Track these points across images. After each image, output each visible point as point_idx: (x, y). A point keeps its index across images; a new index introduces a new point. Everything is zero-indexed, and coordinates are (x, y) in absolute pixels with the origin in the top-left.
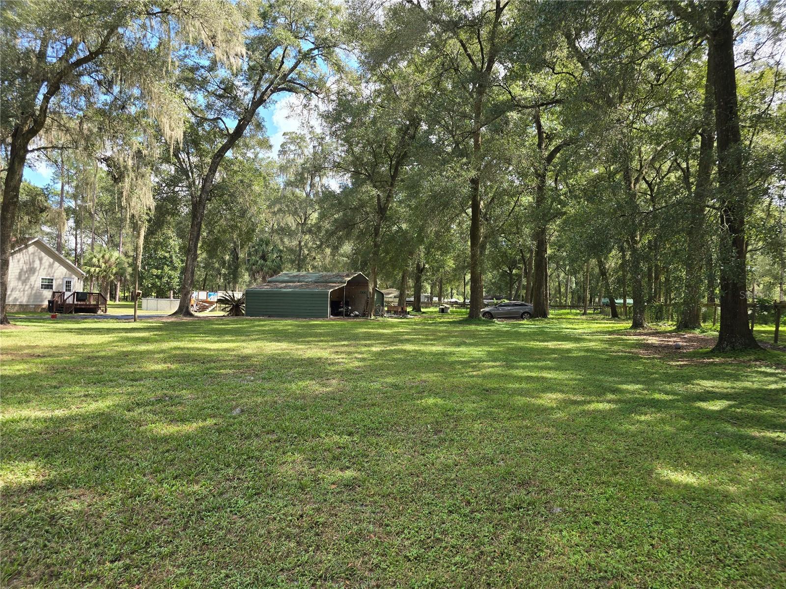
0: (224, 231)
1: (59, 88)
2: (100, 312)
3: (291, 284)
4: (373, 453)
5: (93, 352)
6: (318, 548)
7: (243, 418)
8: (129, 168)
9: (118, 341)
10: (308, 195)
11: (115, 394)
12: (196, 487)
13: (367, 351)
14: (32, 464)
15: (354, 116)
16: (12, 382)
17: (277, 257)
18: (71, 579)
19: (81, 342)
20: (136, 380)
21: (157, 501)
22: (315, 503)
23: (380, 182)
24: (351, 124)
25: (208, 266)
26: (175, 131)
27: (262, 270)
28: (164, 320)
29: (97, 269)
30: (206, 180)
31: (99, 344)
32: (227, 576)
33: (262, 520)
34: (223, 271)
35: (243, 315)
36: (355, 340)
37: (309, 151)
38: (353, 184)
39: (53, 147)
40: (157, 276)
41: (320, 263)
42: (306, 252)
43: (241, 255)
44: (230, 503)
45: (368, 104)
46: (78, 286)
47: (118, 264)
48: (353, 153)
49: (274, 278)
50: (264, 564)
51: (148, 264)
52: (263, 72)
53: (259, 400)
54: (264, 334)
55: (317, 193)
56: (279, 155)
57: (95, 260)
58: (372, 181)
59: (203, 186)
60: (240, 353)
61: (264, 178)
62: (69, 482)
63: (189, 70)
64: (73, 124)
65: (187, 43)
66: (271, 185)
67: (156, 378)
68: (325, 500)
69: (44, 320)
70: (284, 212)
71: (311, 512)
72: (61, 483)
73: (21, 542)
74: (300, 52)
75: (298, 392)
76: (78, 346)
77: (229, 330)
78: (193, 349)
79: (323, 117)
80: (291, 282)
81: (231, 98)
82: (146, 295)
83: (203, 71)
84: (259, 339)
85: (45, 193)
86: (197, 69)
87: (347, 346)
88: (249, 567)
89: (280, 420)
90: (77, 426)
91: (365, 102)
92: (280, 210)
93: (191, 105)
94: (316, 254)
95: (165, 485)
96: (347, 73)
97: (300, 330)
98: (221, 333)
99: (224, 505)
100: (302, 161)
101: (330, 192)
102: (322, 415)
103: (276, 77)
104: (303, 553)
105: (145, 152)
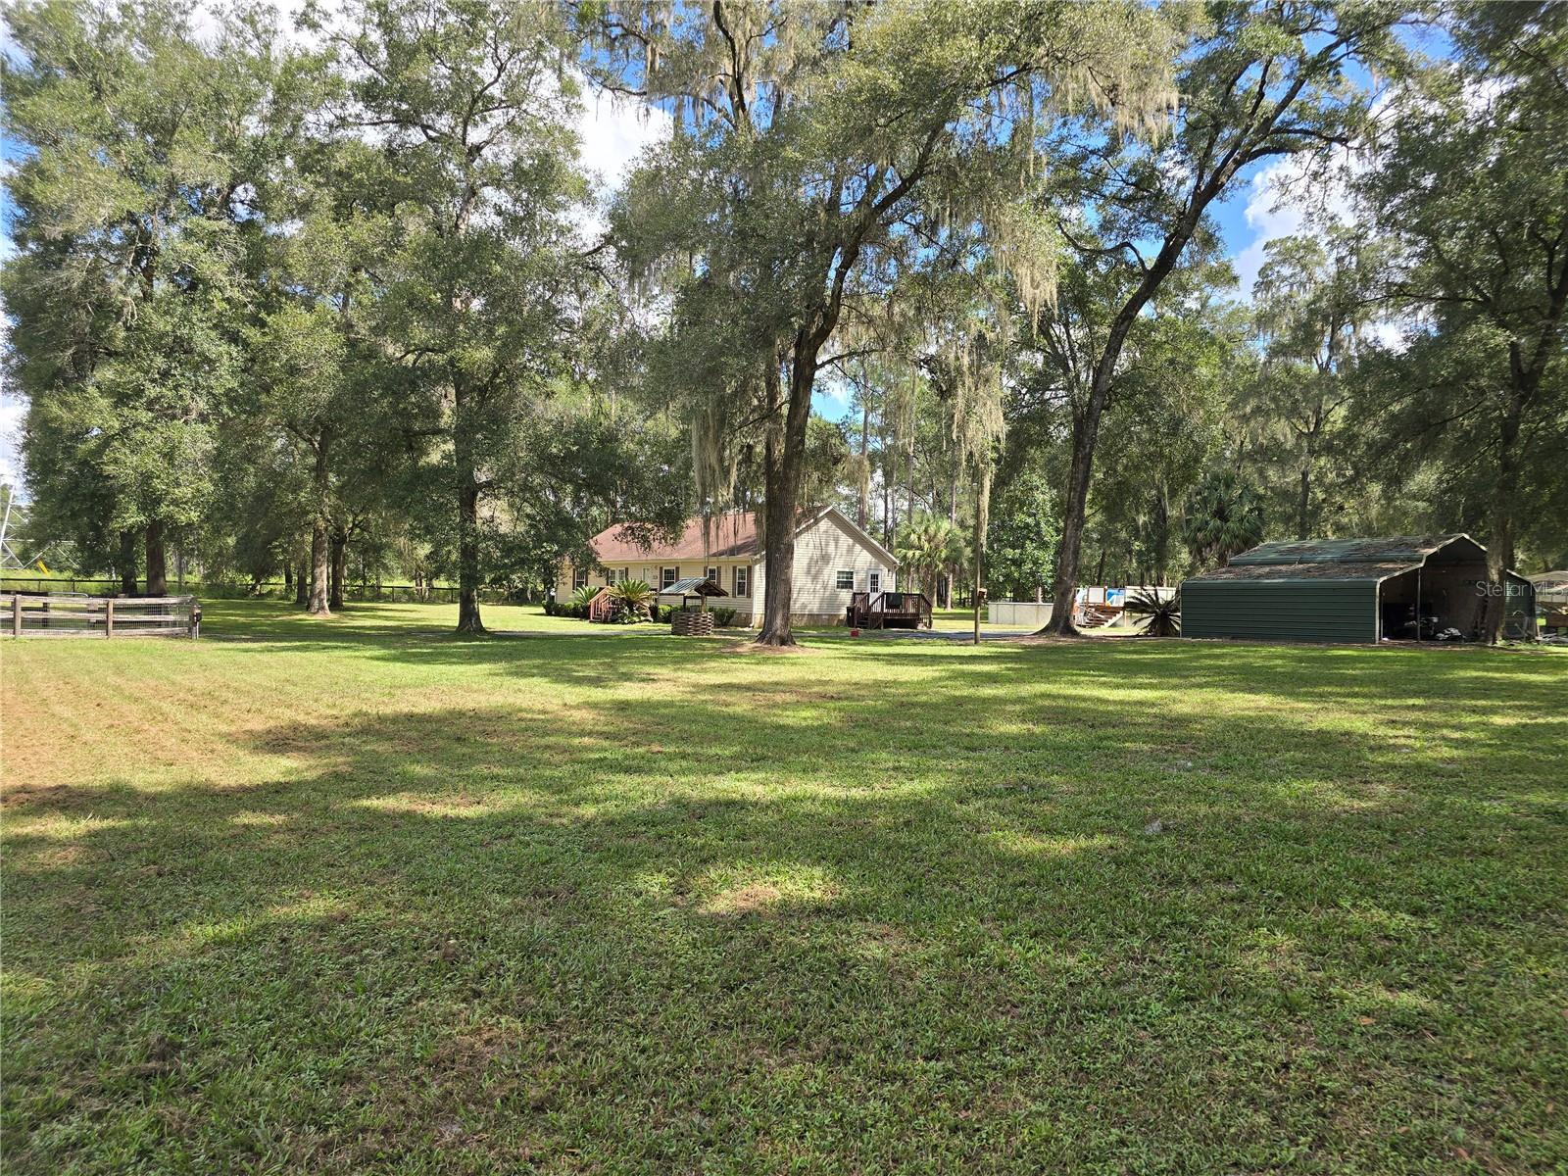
0: (1137, 468)
1: (857, 253)
2: (921, 627)
3: (1283, 568)
4: (1479, 965)
5: (908, 695)
6: (1320, 1142)
7: (1166, 842)
8: (965, 369)
9: (949, 678)
10: (1324, 369)
11: (939, 771)
12: (1071, 961)
13: (1477, 724)
14: (818, 872)
15: (1441, 170)
16: (796, 737)
17: (1251, 511)
18: (865, 1070)
19: (891, 678)
20: (974, 750)
21: (1001, 970)
22: (1318, 1045)
23: (1520, 311)
24: (1434, 188)
25: (1106, 538)
26: (1041, 288)
27: (1218, 540)
28: (1026, 643)
29: (918, 553)
30: (1101, 370)
31: (919, 683)
32: (1122, 1142)
33: (1198, 1053)
34: (1137, 546)
35: (1177, 634)
36: (1445, 696)
37: (1325, 272)
38: (1440, 328)
39: (851, 355)
40: (1014, 562)
41: (1356, 519)
42: (1321, 496)
43: (1173, 512)
44: (1133, 1005)
45: (1482, 132)
46: (888, 584)
47: (950, 542)
48: (1440, 256)
49: (1244, 556)
50: (1197, 1141)
51: (998, 540)
52: (1218, 128)
53: (1203, 809)
54: (1219, 674)
55: (1348, 360)
56: (1255, 294)
57: (913, 537)
58: (1493, 314)
59: (1095, 382)
60: (1165, 711)
61: (1222, 347)
62: (869, 911)
63: (1068, 165)
64: (878, 311)
65: (1065, 114)
66: (1238, 360)
67: (1007, 748)
68: (1345, 1047)
69: (840, 639)
70: (1267, 414)
71: (1307, 1063)
72: (857, 910)
73: (801, 992)
74: (1301, 61)
75: (1289, 803)
76: (886, 684)
77: (1145, 664)
78: (1075, 698)
79: (1359, 190)
80: (1282, 564)
81: (1150, 198)
82: (995, 596)
83: (1094, 159)
84: (1207, 685)
85: (840, 432)
86: (1085, 158)
87: (1421, 708)
88: (1166, 1138)
89: (1244, 857)
90: (882, 819)
91: (1472, 130)
92: (1257, 410)
93: (1072, 230)
94: (1346, 499)
95: (1016, 945)
96: (1421, 73)
97: (1303, 668)
98: (1128, 670)
99: (1123, 1006)
100: (1309, 297)
101: (1379, 355)
102: (1346, 859)
103: (1246, 130)
104: (1285, 1143)
105: (991, 336)
